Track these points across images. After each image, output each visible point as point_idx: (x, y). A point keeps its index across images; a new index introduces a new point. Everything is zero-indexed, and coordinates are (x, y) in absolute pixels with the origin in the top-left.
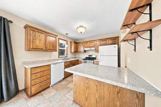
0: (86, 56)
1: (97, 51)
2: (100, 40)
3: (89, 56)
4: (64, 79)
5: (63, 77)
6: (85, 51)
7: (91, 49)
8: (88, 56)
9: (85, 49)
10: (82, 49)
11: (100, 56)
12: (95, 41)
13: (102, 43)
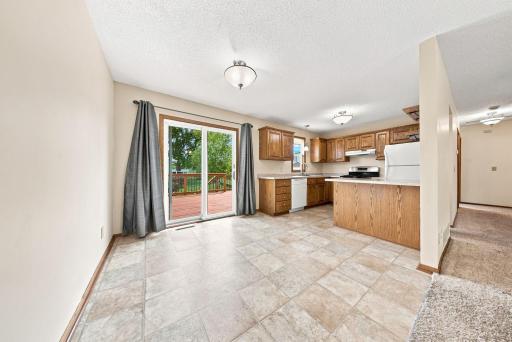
0: (351, 170)
1: (380, 156)
2: (390, 130)
3: (359, 169)
4: (306, 208)
5: (305, 205)
6: (348, 159)
7: (364, 153)
8: (355, 170)
9: (348, 154)
10: (338, 153)
11: (389, 166)
12: (375, 133)
13: (395, 136)
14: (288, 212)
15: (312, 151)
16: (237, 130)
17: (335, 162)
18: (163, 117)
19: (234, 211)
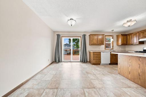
5: (110, 63)
6: (142, 43)
9: (141, 40)
10: (135, 40)
14: (99, 64)
15: (118, 41)
16: (81, 37)
17: (132, 45)
18: (62, 37)
19: (79, 61)
